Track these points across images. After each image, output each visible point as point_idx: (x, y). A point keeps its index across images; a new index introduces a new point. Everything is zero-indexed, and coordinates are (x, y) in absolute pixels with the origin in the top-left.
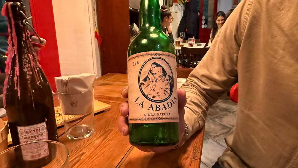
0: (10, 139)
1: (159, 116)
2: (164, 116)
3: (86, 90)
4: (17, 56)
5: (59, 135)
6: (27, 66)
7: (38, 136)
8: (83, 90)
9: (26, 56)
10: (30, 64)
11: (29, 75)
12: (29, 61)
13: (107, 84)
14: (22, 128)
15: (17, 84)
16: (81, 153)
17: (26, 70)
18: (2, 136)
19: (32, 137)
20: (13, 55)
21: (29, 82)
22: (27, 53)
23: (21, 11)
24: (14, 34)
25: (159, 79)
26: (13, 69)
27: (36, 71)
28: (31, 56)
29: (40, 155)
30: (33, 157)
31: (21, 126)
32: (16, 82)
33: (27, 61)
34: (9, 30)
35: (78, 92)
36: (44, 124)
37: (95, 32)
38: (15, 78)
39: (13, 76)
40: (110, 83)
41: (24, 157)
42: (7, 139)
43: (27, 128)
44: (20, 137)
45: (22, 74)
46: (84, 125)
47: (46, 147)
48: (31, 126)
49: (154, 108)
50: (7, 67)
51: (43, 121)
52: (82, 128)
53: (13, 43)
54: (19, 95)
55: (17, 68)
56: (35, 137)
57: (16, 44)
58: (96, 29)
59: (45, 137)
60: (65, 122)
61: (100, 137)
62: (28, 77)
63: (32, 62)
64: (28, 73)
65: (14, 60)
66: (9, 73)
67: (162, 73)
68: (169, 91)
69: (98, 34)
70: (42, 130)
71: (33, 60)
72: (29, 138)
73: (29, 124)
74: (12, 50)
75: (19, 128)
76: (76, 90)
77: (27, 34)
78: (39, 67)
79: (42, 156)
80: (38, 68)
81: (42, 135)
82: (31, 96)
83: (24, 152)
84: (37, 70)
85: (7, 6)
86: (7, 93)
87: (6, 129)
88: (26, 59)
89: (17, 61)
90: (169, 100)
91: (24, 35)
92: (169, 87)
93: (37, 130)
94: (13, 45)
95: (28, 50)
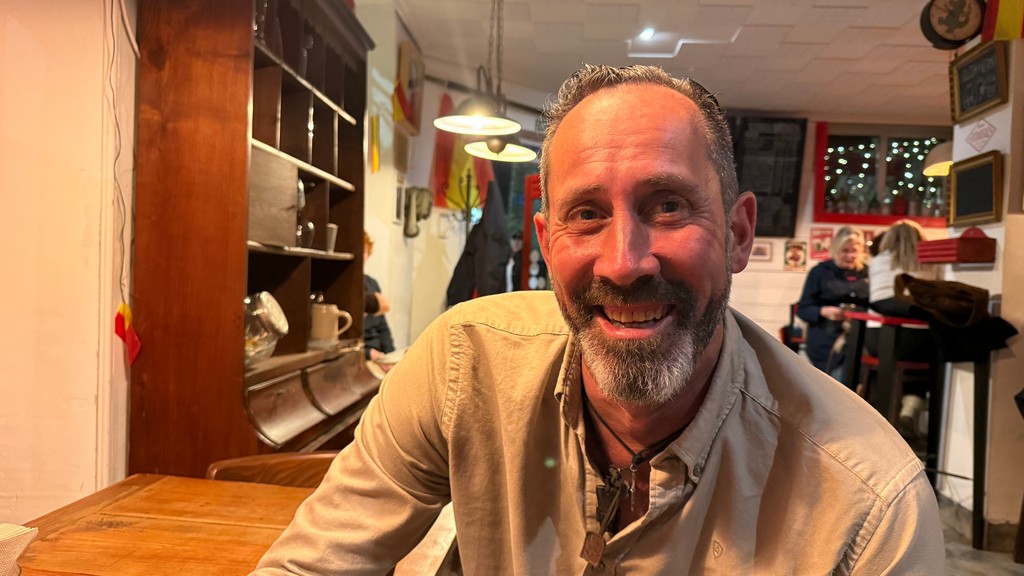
13: (110, 525)
37: (115, 315)
40: (124, 520)
58: (121, 303)
69: (127, 324)
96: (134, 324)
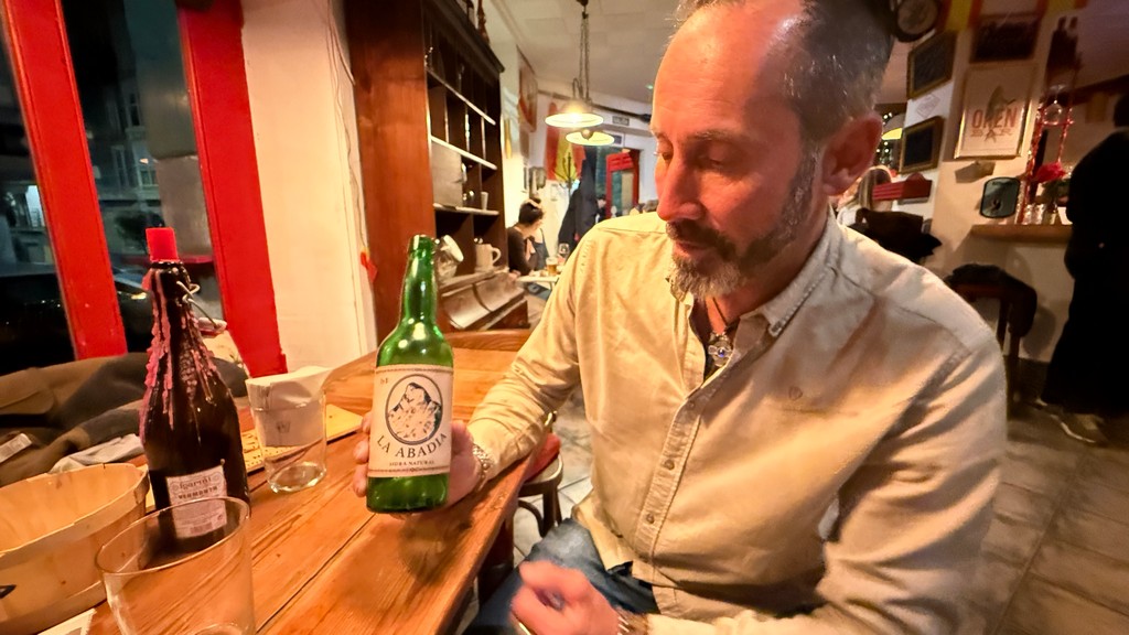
0: (151, 501)
1: (411, 466)
2: (419, 466)
3: (307, 400)
4: (170, 357)
5: (250, 488)
6: (189, 371)
7: (206, 491)
8: (301, 401)
9: (187, 355)
10: (195, 367)
11: (191, 386)
12: (193, 362)
14: (176, 479)
15: (168, 403)
16: (293, 516)
17: (185, 378)
18: (136, 496)
19: (195, 494)
20: (163, 354)
21: (191, 398)
22: (189, 349)
23: (179, 283)
24: (165, 319)
25: (418, 408)
26: (161, 376)
27: (206, 378)
28: (197, 353)
29: (209, 525)
30: (196, 529)
31: (173, 474)
32: (165, 401)
33: (188, 363)
34: (156, 313)
35: (293, 407)
36: (220, 469)
37: (360, 253)
38: (165, 394)
39: (161, 389)
41: (178, 531)
42: (144, 501)
43: (185, 479)
44: (171, 496)
45: (179, 386)
46: (307, 464)
47: (222, 510)
48: (193, 475)
49: (406, 454)
50: (149, 374)
51: (216, 464)
52: (304, 468)
53: (162, 334)
54: (171, 423)
55: (169, 376)
56: (201, 493)
57: (168, 336)
58: (363, 247)
59: (221, 492)
60: (266, 460)
61: (337, 484)
62: (189, 390)
63: (197, 363)
64: (189, 383)
65: (163, 363)
66: (153, 385)
67: (423, 399)
68: (432, 427)
69: (368, 258)
70: (215, 479)
71: (200, 361)
72: (189, 496)
73: (190, 471)
74: (160, 346)
75: (169, 480)
76: (288, 402)
77: (189, 317)
78: (211, 370)
79: (214, 528)
80: (209, 373)
81: (215, 488)
82: (194, 424)
83: (178, 524)
84: (208, 376)
85: (153, 275)
86: (147, 420)
87: (145, 483)
88: (188, 359)
89: (169, 365)
90: (433, 440)
91: (183, 320)
92: (433, 420)
93: (205, 481)
94: (162, 338)
95: (191, 343)
96: (372, 257)
